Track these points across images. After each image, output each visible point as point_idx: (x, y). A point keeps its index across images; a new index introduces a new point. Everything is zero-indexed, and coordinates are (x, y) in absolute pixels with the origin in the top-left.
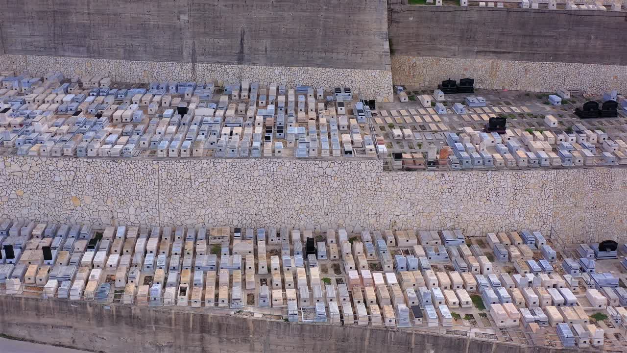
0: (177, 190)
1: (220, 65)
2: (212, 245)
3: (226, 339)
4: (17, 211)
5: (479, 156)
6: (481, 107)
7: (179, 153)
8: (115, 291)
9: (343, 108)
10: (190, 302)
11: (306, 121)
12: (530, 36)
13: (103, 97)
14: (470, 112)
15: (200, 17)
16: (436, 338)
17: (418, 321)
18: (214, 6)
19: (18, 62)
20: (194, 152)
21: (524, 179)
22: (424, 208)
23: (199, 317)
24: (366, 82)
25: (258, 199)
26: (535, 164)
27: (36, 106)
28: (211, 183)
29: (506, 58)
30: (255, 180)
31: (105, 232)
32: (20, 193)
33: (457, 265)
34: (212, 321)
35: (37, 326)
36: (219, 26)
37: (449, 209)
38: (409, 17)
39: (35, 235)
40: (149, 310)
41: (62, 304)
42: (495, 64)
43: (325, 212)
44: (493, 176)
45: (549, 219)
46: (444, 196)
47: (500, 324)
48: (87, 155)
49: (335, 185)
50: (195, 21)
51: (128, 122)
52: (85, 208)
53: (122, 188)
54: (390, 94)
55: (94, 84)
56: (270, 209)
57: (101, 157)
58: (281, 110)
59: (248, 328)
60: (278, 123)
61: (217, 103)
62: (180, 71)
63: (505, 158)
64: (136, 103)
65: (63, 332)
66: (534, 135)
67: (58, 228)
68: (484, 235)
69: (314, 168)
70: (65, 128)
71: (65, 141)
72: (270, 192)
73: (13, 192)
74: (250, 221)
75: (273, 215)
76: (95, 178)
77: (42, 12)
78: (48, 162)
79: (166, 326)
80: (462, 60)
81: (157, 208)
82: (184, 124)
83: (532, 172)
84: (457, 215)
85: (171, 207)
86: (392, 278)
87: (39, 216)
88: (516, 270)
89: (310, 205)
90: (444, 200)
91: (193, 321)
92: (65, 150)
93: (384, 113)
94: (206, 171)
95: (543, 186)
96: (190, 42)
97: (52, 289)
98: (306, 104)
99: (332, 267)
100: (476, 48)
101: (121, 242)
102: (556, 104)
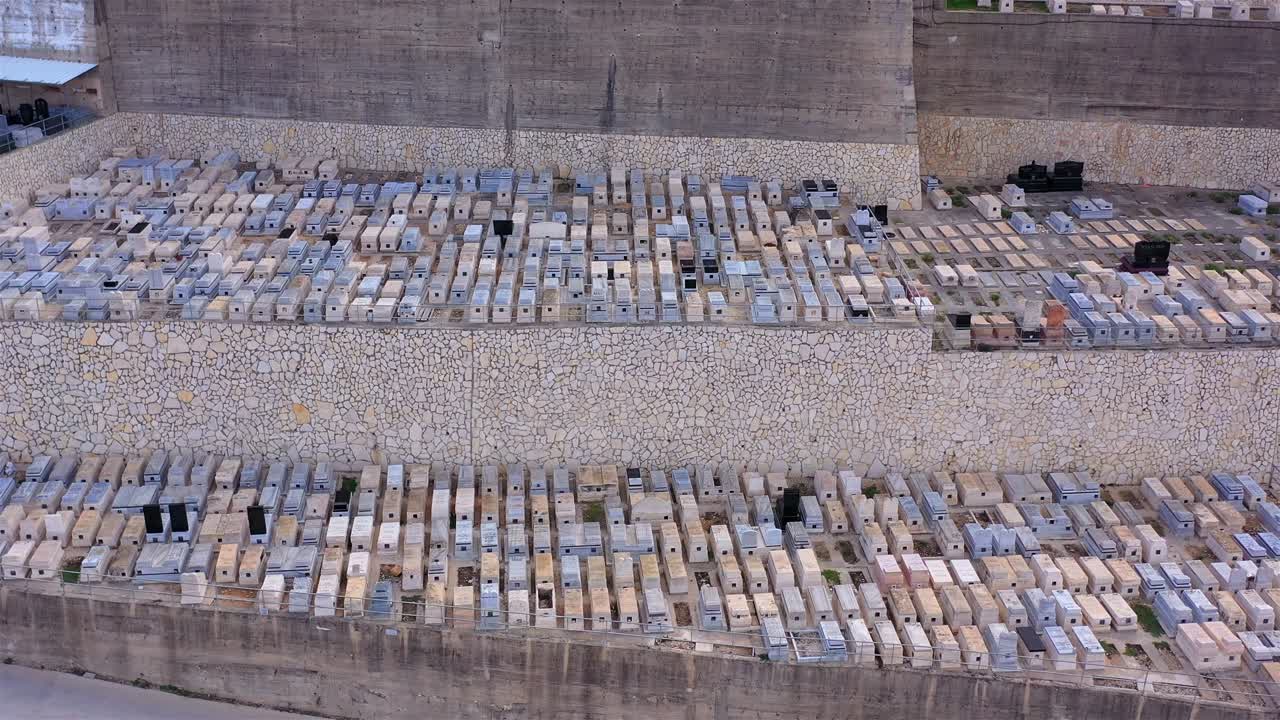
0: (510, 390)
1: (563, 135)
2: (583, 502)
3: (637, 695)
4: (180, 434)
5: (1125, 321)
6: (1105, 221)
7: (514, 313)
8: (403, 597)
9: (829, 222)
10: (560, 621)
11: (757, 248)
12: (1198, 74)
13: (331, 200)
14: (1083, 231)
15: (524, 36)
16: (1075, 693)
17: (1036, 659)
18: (554, 12)
19: (145, 128)
20: (545, 312)
21: (1220, 367)
22: (1014, 427)
23: (582, 651)
24: (867, 169)
25: (676, 409)
26: (1242, 337)
27: (198, 219)
28: (579, 375)
29: (1147, 121)
30: (670, 370)
31: (363, 475)
32: (186, 396)
33: (1091, 543)
34: (610, 659)
35: (243, 669)
36: (564, 54)
37: (1065, 430)
38: (947, 36)
39: (220, 482)
40: (479, 638)
41: (298, 626)
42: (1124, 133)
43: (811, 436)
44: (1156, 361)
45: (1267, 449)
46: (1056, 403)
47: (1201, 665)
48: (324, 319)
49: (834, 380)
50: (513, 44)
51: (393, 252)
52: (318, 427)
53: (397, 388)
54: (915, 193)
55: (306, 173)
56: (699, 431)
57: (353, 323)
58: (701, 225)
59: (684, 674)
60: (703, 254)
61: (569, 210)
62: (483, 146)
63: (1178, 325)
64: (401, 212)
65: (298, 682)
66: (1229, 277)
67: (265, 469)
68: (1135, 481)
69: (790, 345)
70: (268, 263)
71: (276, 290)
72: (699, 394)
73: (171, 394)
74: (657, 453)
75: (704, 441)
76: (341, 365)
77: (199, 25)
78: (247, 333)
79: (511, 669)
80: (1056, 124)
81: (468, 427)
82: (511, 255)
83: (1236, 353)
84: (1082, 442)
85: (497, 425)
86: (966, 571)
87: (224, 443)
88: (1212, 553)
89: (782, 420)
90: (1054, 410)
91: (571, 659)
92: (280, 308)
93: (908, 232)
94: (569, 352)
95: (1257, 381)
96: (503, 87)
97: (277, 595)
98: (750, 214)
99: (836, 548)
100: (1087, 99)
101: (399, 497)
102: (1256, 213)
